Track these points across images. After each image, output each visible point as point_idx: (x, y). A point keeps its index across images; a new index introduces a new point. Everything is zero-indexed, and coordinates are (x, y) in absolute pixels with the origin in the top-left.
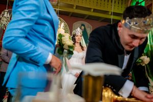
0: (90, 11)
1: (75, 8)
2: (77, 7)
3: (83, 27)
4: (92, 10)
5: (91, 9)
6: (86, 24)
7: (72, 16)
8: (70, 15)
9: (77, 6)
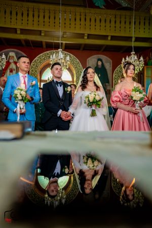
0: (107, 39)
1: (86, 38)
2: (90, 36)
3: (100, 63)
4: (109, 38)
5: (107, 36)
6: (104, 57)
7: (84, 49)
8: (81, 49)
9: (88, 34)
